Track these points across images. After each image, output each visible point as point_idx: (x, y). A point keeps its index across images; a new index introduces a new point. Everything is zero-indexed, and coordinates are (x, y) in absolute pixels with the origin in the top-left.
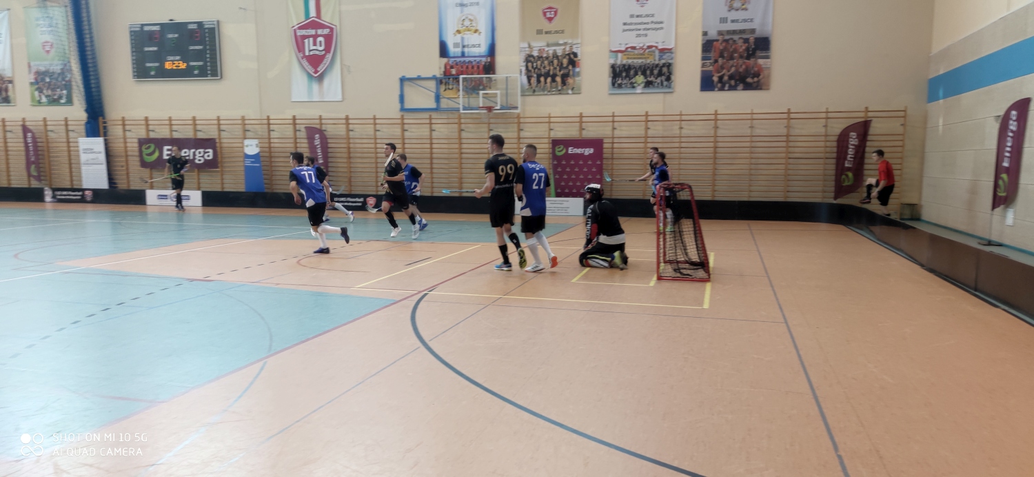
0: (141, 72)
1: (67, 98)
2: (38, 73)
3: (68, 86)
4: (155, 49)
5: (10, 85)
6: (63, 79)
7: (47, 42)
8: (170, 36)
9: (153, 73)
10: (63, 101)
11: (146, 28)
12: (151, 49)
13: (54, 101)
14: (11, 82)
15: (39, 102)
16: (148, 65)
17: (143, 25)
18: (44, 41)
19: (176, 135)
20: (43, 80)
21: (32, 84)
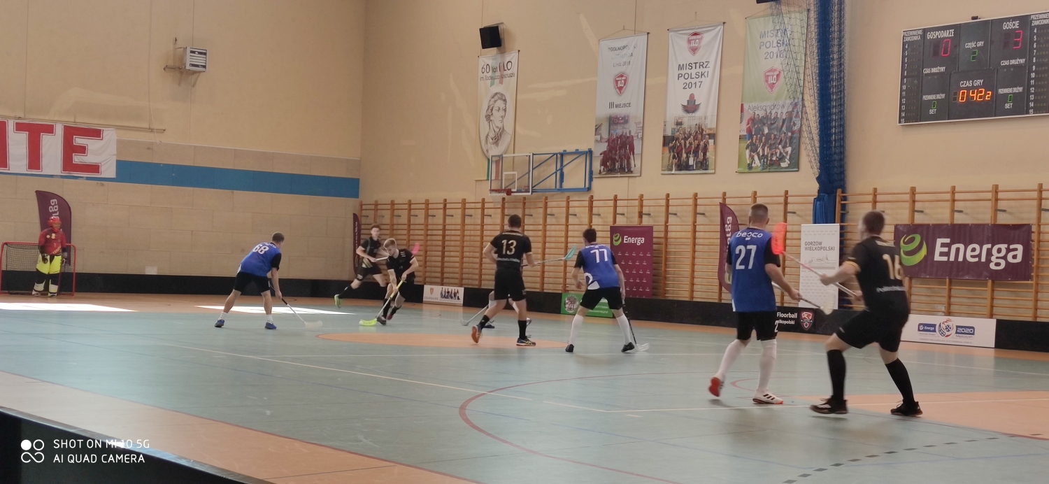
0: (913, 112)
1: (790, 160)
2: (753, 120)
3: (795, 141)
4: (943, 69)
5: (711, 141)
6: (790, 129)
7: (772, 70)
8: (971, 45)
9: (932, 112)
10: (783, 165)
11: (930, 36)
12: (934, 70)
13: (771, 165)
14: (713, 136)
15: (750, 167)
16: (926, 98)
17: (925, 31)
18: (769, 68)
19: (960, 219)
20: (760, 131)
21: (741, 138)
